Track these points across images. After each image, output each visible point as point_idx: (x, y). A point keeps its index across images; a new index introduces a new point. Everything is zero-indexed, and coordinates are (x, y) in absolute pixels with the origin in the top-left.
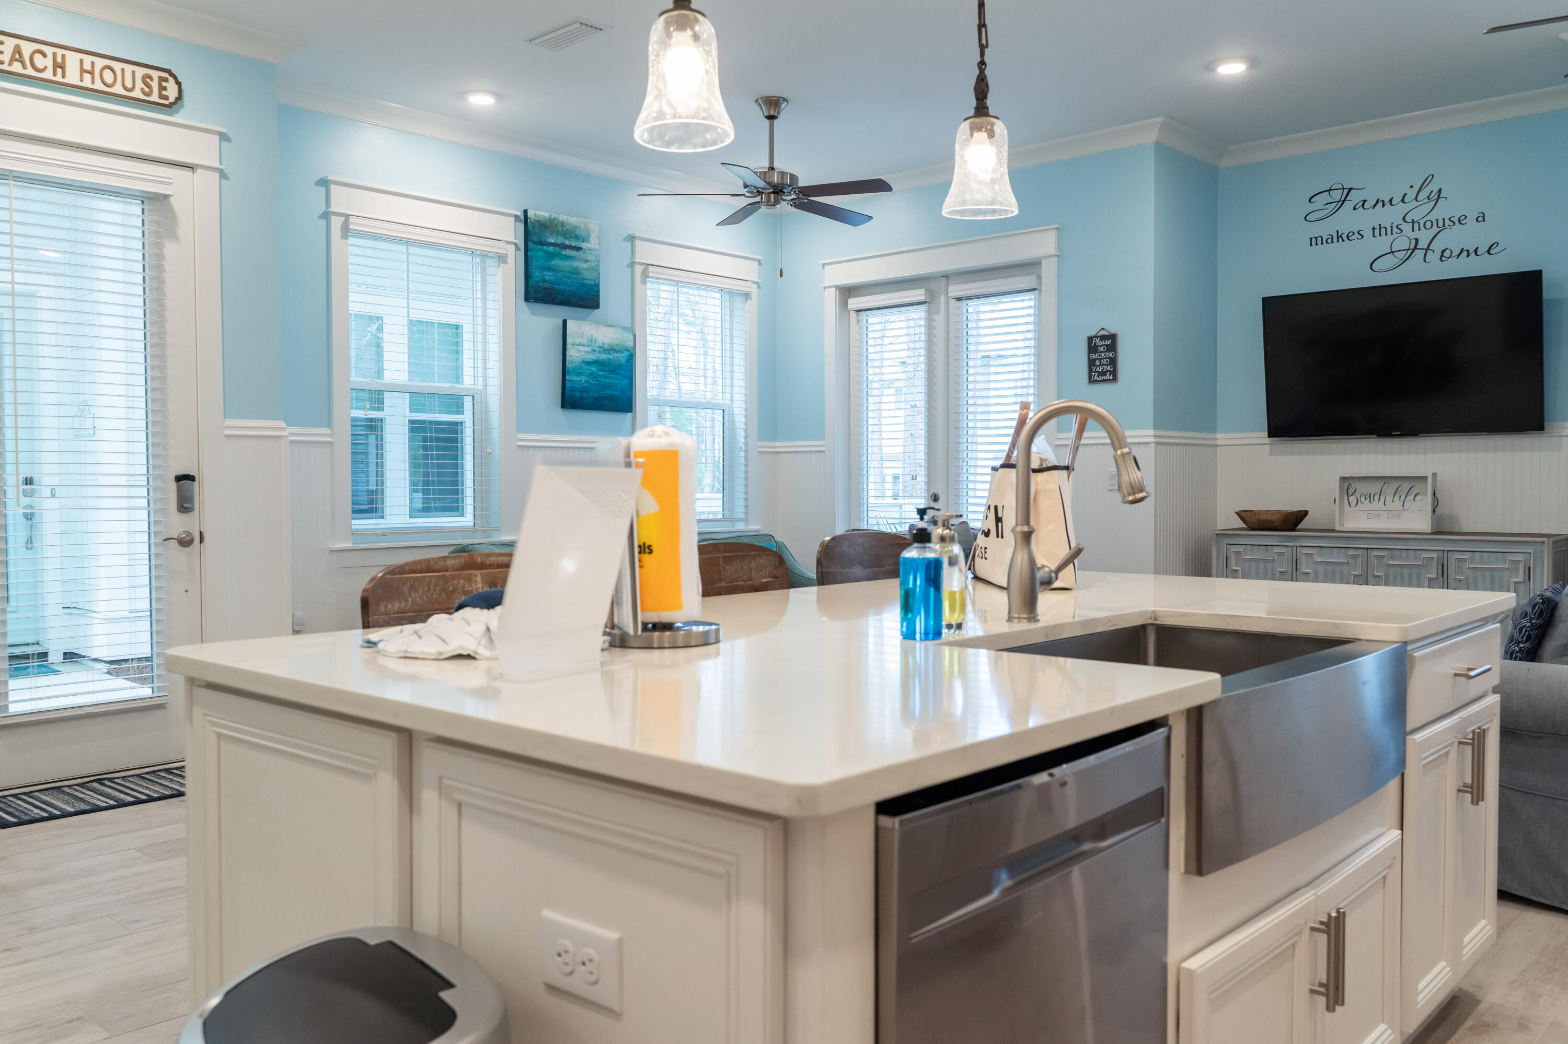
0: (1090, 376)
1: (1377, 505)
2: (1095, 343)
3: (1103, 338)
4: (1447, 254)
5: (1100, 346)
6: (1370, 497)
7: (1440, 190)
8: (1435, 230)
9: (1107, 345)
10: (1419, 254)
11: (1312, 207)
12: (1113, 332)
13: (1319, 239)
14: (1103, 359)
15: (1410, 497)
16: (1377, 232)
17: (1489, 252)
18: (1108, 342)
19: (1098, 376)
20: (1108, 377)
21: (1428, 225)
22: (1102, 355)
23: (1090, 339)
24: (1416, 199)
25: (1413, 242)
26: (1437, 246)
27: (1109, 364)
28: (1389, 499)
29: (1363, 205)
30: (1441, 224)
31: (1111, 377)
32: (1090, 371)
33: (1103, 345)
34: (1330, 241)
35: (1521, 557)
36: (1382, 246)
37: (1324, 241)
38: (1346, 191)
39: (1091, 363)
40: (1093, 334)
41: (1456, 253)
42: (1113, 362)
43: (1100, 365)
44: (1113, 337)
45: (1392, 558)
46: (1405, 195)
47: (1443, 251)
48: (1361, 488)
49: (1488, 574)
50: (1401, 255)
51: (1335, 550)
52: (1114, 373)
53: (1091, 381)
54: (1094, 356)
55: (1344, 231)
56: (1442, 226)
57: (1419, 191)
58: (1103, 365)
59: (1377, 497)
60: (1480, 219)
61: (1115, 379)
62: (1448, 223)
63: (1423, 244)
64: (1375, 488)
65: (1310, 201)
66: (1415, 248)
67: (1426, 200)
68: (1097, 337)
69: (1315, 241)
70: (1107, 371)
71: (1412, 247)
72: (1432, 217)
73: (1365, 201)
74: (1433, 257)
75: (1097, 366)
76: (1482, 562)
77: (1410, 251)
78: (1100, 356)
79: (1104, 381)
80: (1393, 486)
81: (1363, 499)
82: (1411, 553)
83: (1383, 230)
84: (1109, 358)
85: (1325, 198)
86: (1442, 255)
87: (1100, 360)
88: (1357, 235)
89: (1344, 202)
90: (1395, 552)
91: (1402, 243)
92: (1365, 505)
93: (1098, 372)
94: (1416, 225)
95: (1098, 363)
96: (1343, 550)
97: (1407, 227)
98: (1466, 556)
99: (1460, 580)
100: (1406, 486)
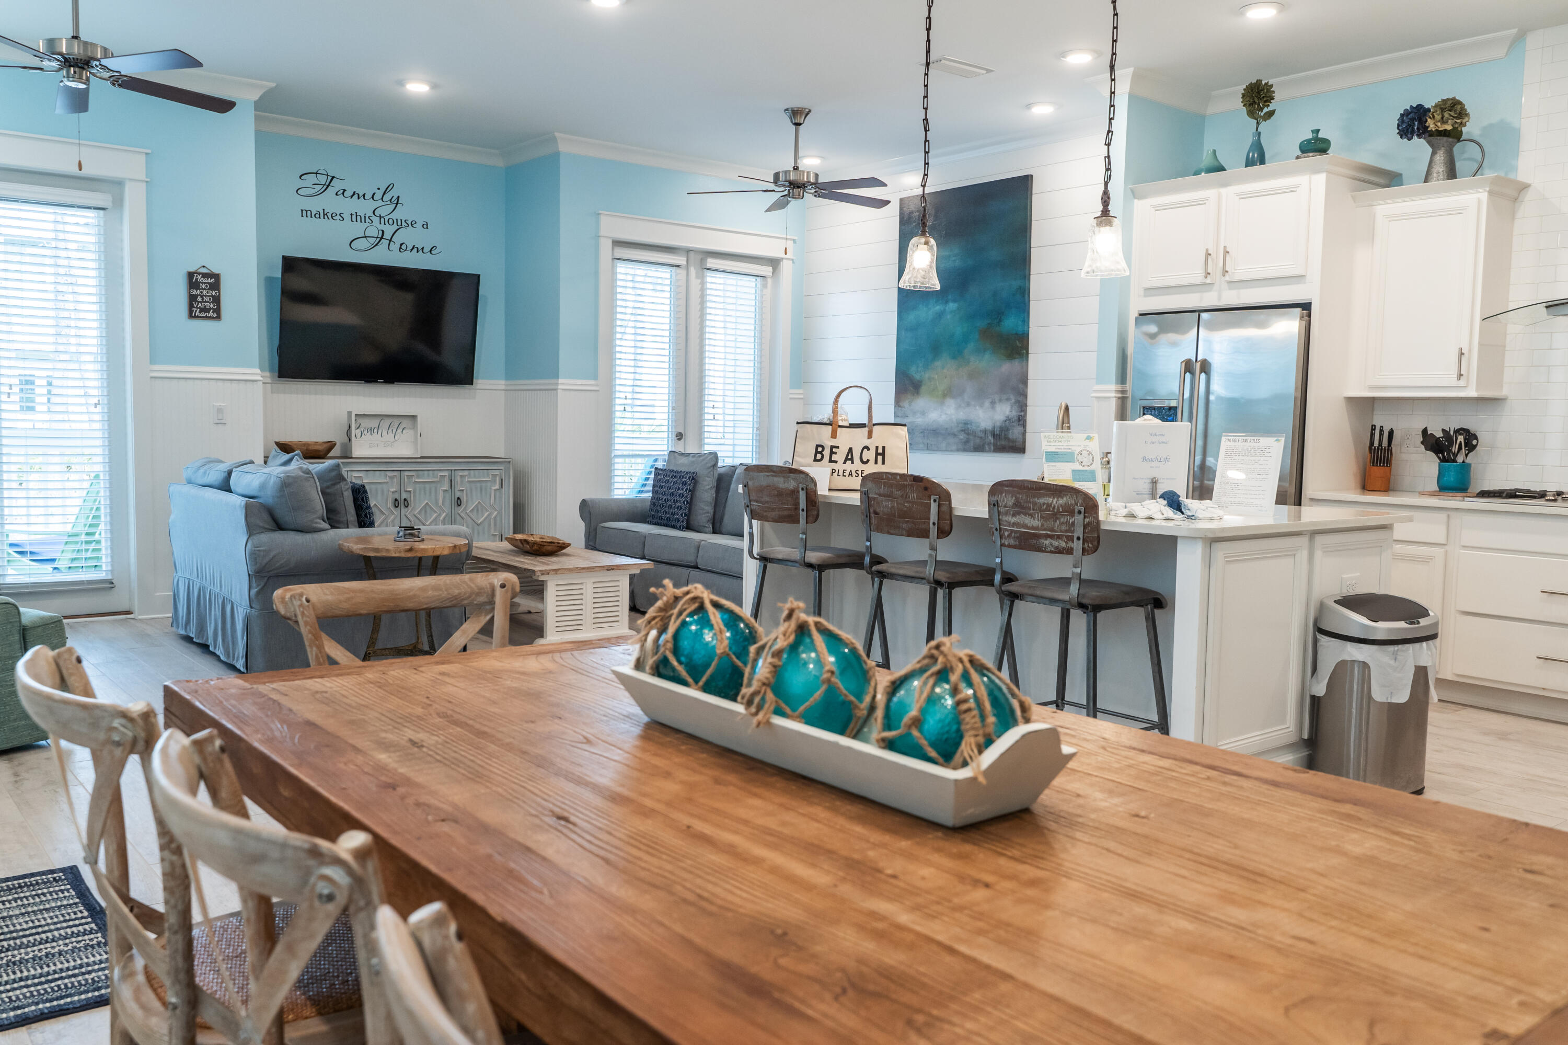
0: (191, 312)
1: (376, 437)
2: (197, 279)
3: (205, 275)
4: (404, 247)
5: (202, 283)
6: (371, 430)
7: (398, 197)
8: (395, 227)
9: (210, 284)
10: (385, 243)
11: (301, 184)
12: (215, 271)
13: (309, 212)
14: (206, 296)
15: (399, 431)
16: (354, 217)
17: (430, 251)
18: (212, 281)
19: (200, 312)
20: (210, 314)
21: (391, 222)
22: (205, 292)
23: (191, 275)
24: (382, 199)
25: (381, 232)
26: (398, 239)
27: (212, 302)
28: (385, 433)
29: (343, 193)
30: (399, 224)
31: (215, 315)
32: (191, 307)
33: (205, 283)
34: (317, 216)
35: (497, 473)
36: (358, 229)
37: (313, 216)
38: (330, 178)
39: (192, 299)
40: (193, 269)
41: (410, 248)
42: (217, 300)
43: (202, 302)
44: (217, 277)
45: (418, 477)
46: (374, 194)
47: (401, 245)
48: (366, 423)
49: (478, 485)
50: (372, 240)
51: (378, 473)
52: (218, 311)
53: (191, 316)
54: (194, 292)
55: (330, 210)
56: (401, 225)
57: (384, 194)
58: (206, 302)
59: (376, 430)
60: (425, 226)
61: (219, 317)
62: (404, 224)
63: (387, 235)
64: (374, 423)
65: (300, 177)
66: (382, 238)
67: (389, 202)
68: (199, 274)
69: (305, 213)
70: (210, 309)
71: (380, 236)
72: (393, 216)
73: (345, 190)
74: (395, 247)
75: (199, 302)
76: (475, 477)
77: (378, 239)
78: (201, 292)
79: (206, 317)
80: (387, 422)
81: (366, 432)
82: (431, 472)
83: (359, 218)
84: (212, 296)
85: (311, 179)
86: (400, 248)
87: (202, 296)
88: (338, 217)
89: (328, 186)
90: (421, 473)
91: (373, 232)
92: (367, 436)
93: (200, 308)
94: (382, 220)
95: (199, 299)
96: (383, 473)
97: (376, 220)
98: (466, 473)
99: (463, 491)
100: (396, 422)
